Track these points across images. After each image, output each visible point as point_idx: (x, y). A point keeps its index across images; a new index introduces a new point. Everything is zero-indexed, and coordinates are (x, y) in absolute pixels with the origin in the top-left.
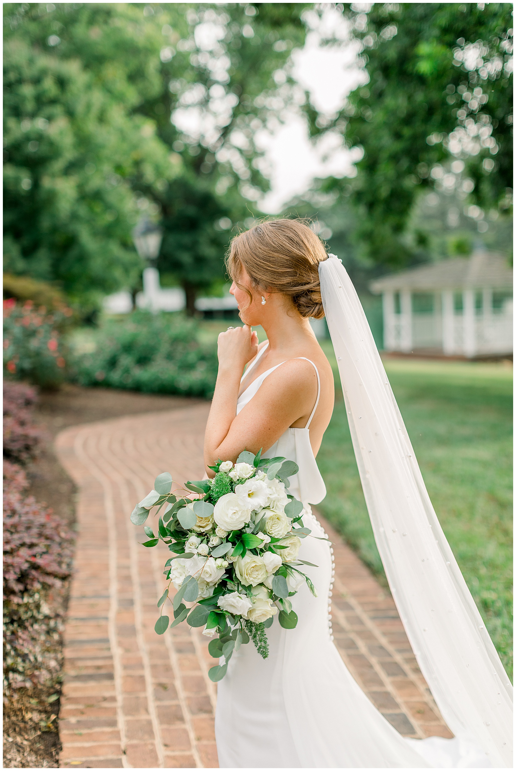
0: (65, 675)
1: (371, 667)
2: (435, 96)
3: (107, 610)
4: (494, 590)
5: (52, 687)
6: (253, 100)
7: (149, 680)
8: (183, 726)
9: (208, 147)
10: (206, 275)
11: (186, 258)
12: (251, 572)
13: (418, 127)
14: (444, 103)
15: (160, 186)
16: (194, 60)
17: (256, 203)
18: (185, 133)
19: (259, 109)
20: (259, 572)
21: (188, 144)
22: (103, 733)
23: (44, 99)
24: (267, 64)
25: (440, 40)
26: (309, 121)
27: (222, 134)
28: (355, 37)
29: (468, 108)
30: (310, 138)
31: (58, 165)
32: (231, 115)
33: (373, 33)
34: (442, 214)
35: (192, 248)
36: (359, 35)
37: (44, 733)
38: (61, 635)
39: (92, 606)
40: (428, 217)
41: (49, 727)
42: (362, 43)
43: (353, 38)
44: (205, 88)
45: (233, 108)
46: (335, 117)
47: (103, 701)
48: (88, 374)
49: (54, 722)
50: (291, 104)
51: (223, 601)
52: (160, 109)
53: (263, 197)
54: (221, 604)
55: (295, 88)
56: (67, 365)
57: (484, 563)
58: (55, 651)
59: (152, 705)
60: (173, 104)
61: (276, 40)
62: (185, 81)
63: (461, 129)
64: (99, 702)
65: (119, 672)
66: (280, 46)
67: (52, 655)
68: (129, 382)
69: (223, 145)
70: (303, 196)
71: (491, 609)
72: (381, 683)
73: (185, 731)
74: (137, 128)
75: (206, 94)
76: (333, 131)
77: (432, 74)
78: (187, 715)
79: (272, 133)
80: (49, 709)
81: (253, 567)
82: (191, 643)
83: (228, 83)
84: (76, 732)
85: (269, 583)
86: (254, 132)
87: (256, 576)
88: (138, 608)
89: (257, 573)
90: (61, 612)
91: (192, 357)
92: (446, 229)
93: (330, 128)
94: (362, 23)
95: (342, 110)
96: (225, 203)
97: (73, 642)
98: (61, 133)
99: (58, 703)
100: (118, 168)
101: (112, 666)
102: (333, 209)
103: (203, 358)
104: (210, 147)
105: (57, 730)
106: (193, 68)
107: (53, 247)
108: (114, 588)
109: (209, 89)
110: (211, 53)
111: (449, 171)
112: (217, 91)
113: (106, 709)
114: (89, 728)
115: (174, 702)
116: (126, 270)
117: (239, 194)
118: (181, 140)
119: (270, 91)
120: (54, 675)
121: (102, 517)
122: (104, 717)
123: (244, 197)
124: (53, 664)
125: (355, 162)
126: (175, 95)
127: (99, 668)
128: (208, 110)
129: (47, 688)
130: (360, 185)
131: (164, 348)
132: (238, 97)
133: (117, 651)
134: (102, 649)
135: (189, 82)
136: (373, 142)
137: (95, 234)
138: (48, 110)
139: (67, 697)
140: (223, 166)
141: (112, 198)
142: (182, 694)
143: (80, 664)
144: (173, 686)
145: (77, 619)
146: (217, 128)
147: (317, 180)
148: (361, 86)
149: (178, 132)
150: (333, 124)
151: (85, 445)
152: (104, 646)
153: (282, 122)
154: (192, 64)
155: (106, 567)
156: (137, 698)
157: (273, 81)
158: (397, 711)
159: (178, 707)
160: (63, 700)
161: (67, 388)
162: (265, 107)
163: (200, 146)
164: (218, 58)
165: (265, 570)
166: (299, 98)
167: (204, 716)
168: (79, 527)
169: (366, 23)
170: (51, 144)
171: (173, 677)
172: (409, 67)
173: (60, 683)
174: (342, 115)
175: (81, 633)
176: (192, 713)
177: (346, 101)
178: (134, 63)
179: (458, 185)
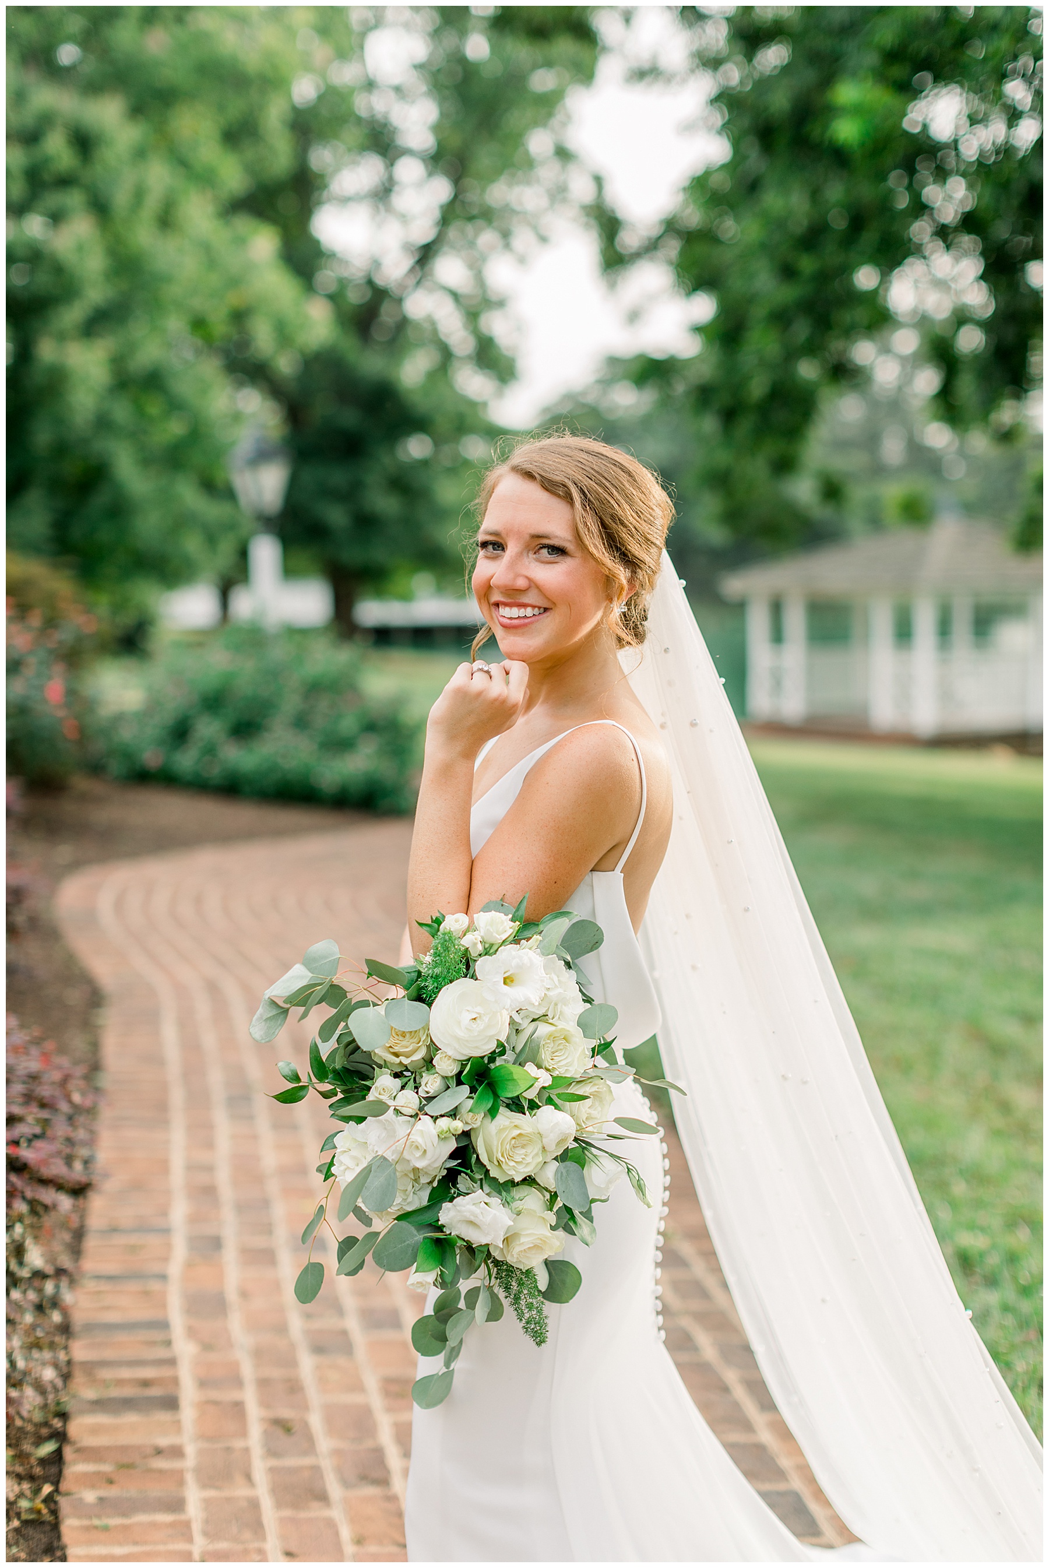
0: (74, 1396)
1: (725, 1389)
2: (866, 192)
3: (166, 1259)
4: (982, 1229)
5: (46, 1424)
6: (483, 190)
7: (254, 1412)
8: (327, 1513)
9: (388, 287)
10: (378, 554)
11: (336, 516)
12: (511, 1149)
13: (831, 254)
14: (884, 206)
15: (285, 365)
16: (362, 105)
17: (485, 404)
18: (339, 255)
19: (496, 209)
20: (529, 1149)
21: (346, 278)
22: (154, 1525)
23: (46, 177)
24: (514, 118)
25: (881, 76)
26: (600, 236)
27: (417, 258)
28: (701, 65)
29: (934, 220)
30: (603, 274)
31: (72, 315)
32: (437, 221)
33: (740, 58)
34: (871, 440)
35: (350, 495)
36: (711, 62)
37: (26, 1523)
38: (65, 1313)
39: (133, 1249)
40: (842, 445)
41: (39, 1512)
42: (715, 80)
43: (698, 66)
44: (385, 163)
45: (442, 207)
46: (656, 232)
47: (156, 1455)
48: (127, 755)
49: (49, 1500)
50: (564, 200)
51: (452, 1213)
52: (287, 204)
53: (500, 394)
54: (447, 1220)
55: (573, 170)
56: (83, 735)
57: (961, 1172)
58: (52, 1346)
59: (259, 1467)
60: (316, 194)
61: (535, 66)
62: (341, 147)
63: (918, 262)
64: (145, 1457)
65: (189, 1394)
66: (542, 81)
67: (47, 1355)
68: (215, 773)
69: (418, 283)
70: (584, 393)
71: (978, 1270)
72: (748, 1426)
73: (331, 1524)
74: (241, 242)
75: (386, 176)
76: (651, 259)
77: (862, 145)
78: (335, 1489)
79: (522, 260)
80: (38, 1471)
81: (514, 1138)
82: (344, 1333)
83: (433, 154)
84: (96, 1522)
85: (549, 1177)
86: (484, 259)
87: (522, 1158)
88: (230, 1255)
89: (523, 1151)
90: (65, 1261)
91: (348, 724)
92: (878, 470)
93: (645, 253)
94: (717, 36)
95: (671, 217)
96: (421, 403)
97: (90, 1328)
98: (80, 248)
99: (57, 1459)
100: (199, 324)
101: (175, 1381)
102: (646, 423)
103: (371, 727)
104: (392, 285)
105: (57, 1518)
106: (359, 120)
107: (56, 486)
108: (179, 1212)
109: (392, 165)
110: (398, 89)
111: (886, 350)
112: (409, 170)
113: (161, 1472)
114: (124, 1515)
115: (307, 1461)
116: (211, 539)
117: (450, 385)
118: (333, 271)
119: (520, 173)
120: (51, 1397)
121: (155, 1059)
122: (156, 1490)
123: (460, 392)
124: (49, 1374)
125: (696, 325)
126: (322, 176)
127: (146, 1383)
128: (389, 209)
129: (36, 1425)
130: (706, 371)
131: (290, 703)
132: (452, 183)
133: (185, 1349)
134: (152, 1344)
135: (350, 150)
136: (736, 284)
137: (147, 461)
138: (53, 199)
139: (79, 1445)
140: (417, 326)
141: (183, 387)
142: (324, 1444)
143: (106, 1374)
144: (306, 1425)
145: (98, 1277)
146: (407, 247)
147: (613, 361)
148: (712, 168)
149: (325, 254)
150: (651, 247)
151: (119, 905)
152: (157, 1336)
153: (543, 239)
154: (357, 112)
155: (164, 1167)
156: (228, 1450)
157: (527, 153)
158: (781, 1487)
159: (316, 1469)
160: (68, 1452)
161: (81, 783)
162: (507, 205)
163: (370, 282)
164: (413, 102)
165: (540, 1146)
166: (582, 189)
167: (371, 1491)
168: (105, 1080)
169: (726, 37)
170: (59, 269)
171: (305, 1407)
172: (815, 131)
173: (64, 1416)
174: (671, 226)
175: (108, 1308)
176: (346, 1484)
177: (681, 197)
178: (236, 108)
179: (906, 380)
